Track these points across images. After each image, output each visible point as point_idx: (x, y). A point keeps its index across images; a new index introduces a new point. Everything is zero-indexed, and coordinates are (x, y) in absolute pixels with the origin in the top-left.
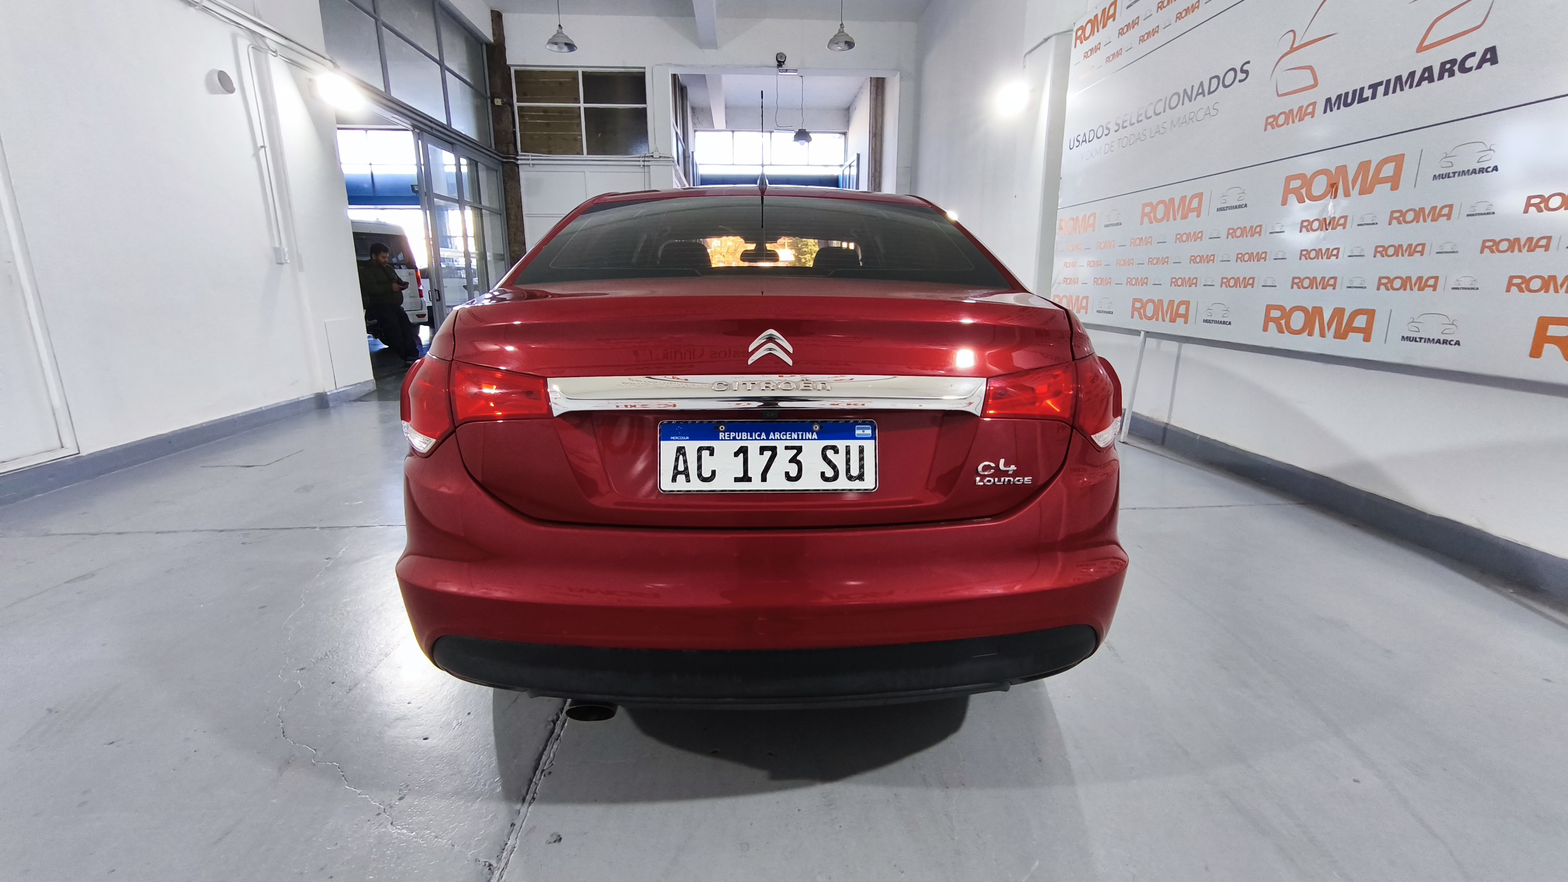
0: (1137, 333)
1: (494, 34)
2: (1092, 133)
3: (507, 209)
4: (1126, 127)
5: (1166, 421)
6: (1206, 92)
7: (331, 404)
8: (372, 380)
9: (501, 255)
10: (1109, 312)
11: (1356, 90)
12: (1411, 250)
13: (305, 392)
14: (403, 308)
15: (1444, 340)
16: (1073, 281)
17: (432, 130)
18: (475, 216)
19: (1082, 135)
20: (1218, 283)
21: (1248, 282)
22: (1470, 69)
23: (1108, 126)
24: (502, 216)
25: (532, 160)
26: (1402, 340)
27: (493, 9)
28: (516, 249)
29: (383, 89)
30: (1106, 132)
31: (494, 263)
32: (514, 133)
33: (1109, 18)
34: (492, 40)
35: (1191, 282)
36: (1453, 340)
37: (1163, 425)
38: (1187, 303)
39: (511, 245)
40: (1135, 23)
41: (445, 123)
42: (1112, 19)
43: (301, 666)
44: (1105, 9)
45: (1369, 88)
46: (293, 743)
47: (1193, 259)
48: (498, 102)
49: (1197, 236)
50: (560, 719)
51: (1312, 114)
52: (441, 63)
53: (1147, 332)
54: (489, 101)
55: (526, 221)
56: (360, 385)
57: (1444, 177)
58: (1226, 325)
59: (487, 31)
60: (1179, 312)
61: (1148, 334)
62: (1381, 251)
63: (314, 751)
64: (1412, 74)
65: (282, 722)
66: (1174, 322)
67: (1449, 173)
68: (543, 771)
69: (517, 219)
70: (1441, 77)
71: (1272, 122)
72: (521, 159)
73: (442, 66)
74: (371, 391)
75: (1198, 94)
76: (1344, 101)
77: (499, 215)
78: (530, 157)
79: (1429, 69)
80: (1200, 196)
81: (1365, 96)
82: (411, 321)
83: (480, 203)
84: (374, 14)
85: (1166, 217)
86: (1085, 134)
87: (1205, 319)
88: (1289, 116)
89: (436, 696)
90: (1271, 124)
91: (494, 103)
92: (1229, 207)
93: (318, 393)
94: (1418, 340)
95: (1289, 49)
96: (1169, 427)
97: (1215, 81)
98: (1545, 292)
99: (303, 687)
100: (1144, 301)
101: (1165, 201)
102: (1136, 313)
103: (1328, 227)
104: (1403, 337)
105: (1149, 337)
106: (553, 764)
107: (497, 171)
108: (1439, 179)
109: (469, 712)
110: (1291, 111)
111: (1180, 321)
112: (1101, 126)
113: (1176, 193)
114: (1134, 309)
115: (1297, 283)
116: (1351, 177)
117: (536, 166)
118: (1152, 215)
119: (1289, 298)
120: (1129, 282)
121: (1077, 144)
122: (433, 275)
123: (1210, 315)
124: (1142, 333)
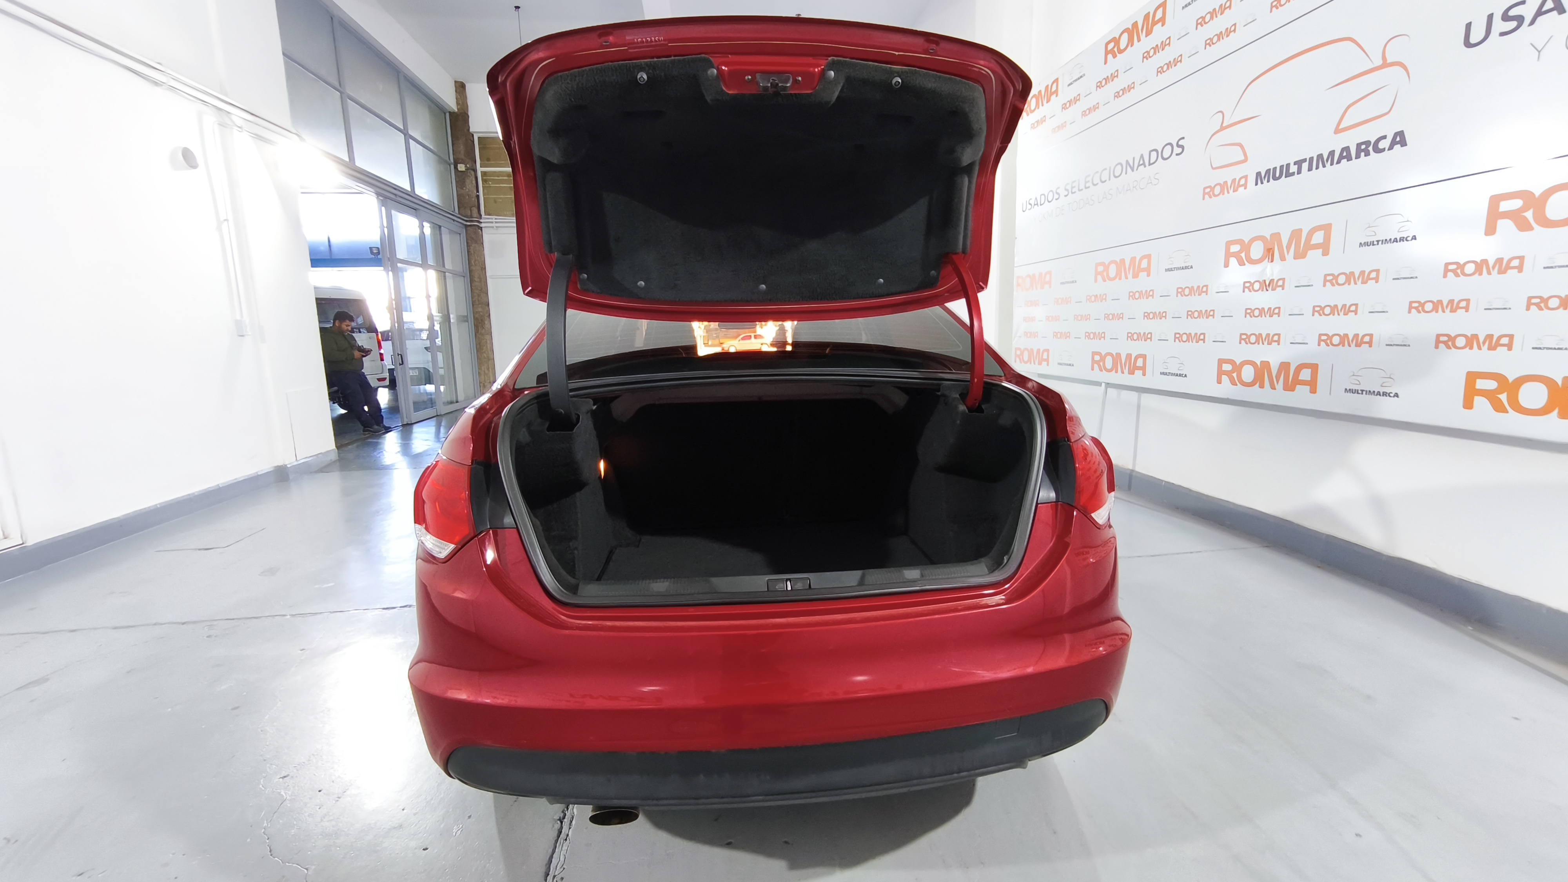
0: (1098, 384)
1: (458, 104)
2: (1043, 197)
3: (470, 271)
4: (1075, 192)
5: (1131, 468)
6: (1147, 163)
7: (291, 477)
8: (334, 449)
9: (464, 316)
10: (1070, 365)
11: (1283, 166)
12: (1347, 310)
13: (263, 465)
14: (364, 373)
15: (1383, 392)
16: (1033, 335)
17: (396, 197)
18: (439, 279)
19: (1034, 199)
20: (1171, 338)
21: (1200, 338)
22: (1384, 150)
23: (1058, 191)
24: (466, 278)
25: (496, 222)
26: (1345, 392)
27: (457, 80)
28: (480, 310)
29: (347, 160)
30: (1056, 196)
31: (457, 324)
32: (478, 197)
33: (1052, 94)
34: (456, 110)
35: (1147, 337)
36: (1391, 393)
37: (1128, 472)
38: (1144, 357)
39: (475, 306)
40: (1076, 100)
41: (409, 190)
42: (1055, 95)
43: (284, 774)
44: (1048, 86)
45: (1295, 164)
46: (283, 863)
47: (1147, 316)
48: (461, 167)
49: (1149, 294)
50: (566, 817)
51: (1245, 186)
52: (405, 132)
53: (1108, 383)
54: (452, 166)
55: (490, 283)
56: (320, 455)
57: (1369, 244)
58: (1182, 378)
59: (450, 102)
60: (1137, 365)
61: (1108, 385)
62: (1319, 310)
63: (306, 870)
64: (1332, 153)
65: (268, 839)
66: (1133, 374)
67: (1373, 242)
68: (554, 877)
69: (480, 281)
70: (1358, 157)
71: (1209, 192)
72: (484, 222)
73: (406, 134)
74: (333, 460)
75: (1139, 165)
76: (1272, 175)
77: (463, 278)
78: (494, 220)
79: (1347, 149)
80: (1148, 257)
81: (1291, 171)
82: (373, 385)
83: (444, 266)
84: (340, 88)
85: (1118, 276)
86: (1036, 199)
87: (1162, 372)
88: (1224, 187)
89: (432, 799)
90: (1208, 193)
91: (457, 169)
92: (1176, 268)
93: (278, 466)
94: (1360, 392)
95: (1219, 128)
96: (1134, 474)
97: (1154, 154)
98: (1470, 349)
99: (288, 798)
100: (1103, 355)
101: (1116, 261)
102: (1096, 366)
103: (1268, 288)
104: (1346, 389)
105: (1110, 387)
106: (564, 869)
107: (460, 234)
108: (1365, 246)
109: (469, 815)
110: (1226, 182)
111: (1139, 373)
112: (1051, 191)
113: (1126, 254)
114: (1094, 362)
115: (1245, 338)
116: (1285, 243)
117: (499, 229)
118: (1105, 274)
119: (1240, 353)
120: (1088, 335)
121: (1029, 207)
122: (396, 338)
123: (1166, 367)
124: (1103, 385)
